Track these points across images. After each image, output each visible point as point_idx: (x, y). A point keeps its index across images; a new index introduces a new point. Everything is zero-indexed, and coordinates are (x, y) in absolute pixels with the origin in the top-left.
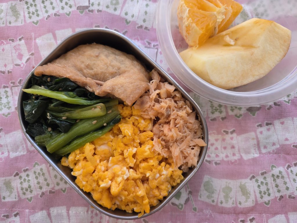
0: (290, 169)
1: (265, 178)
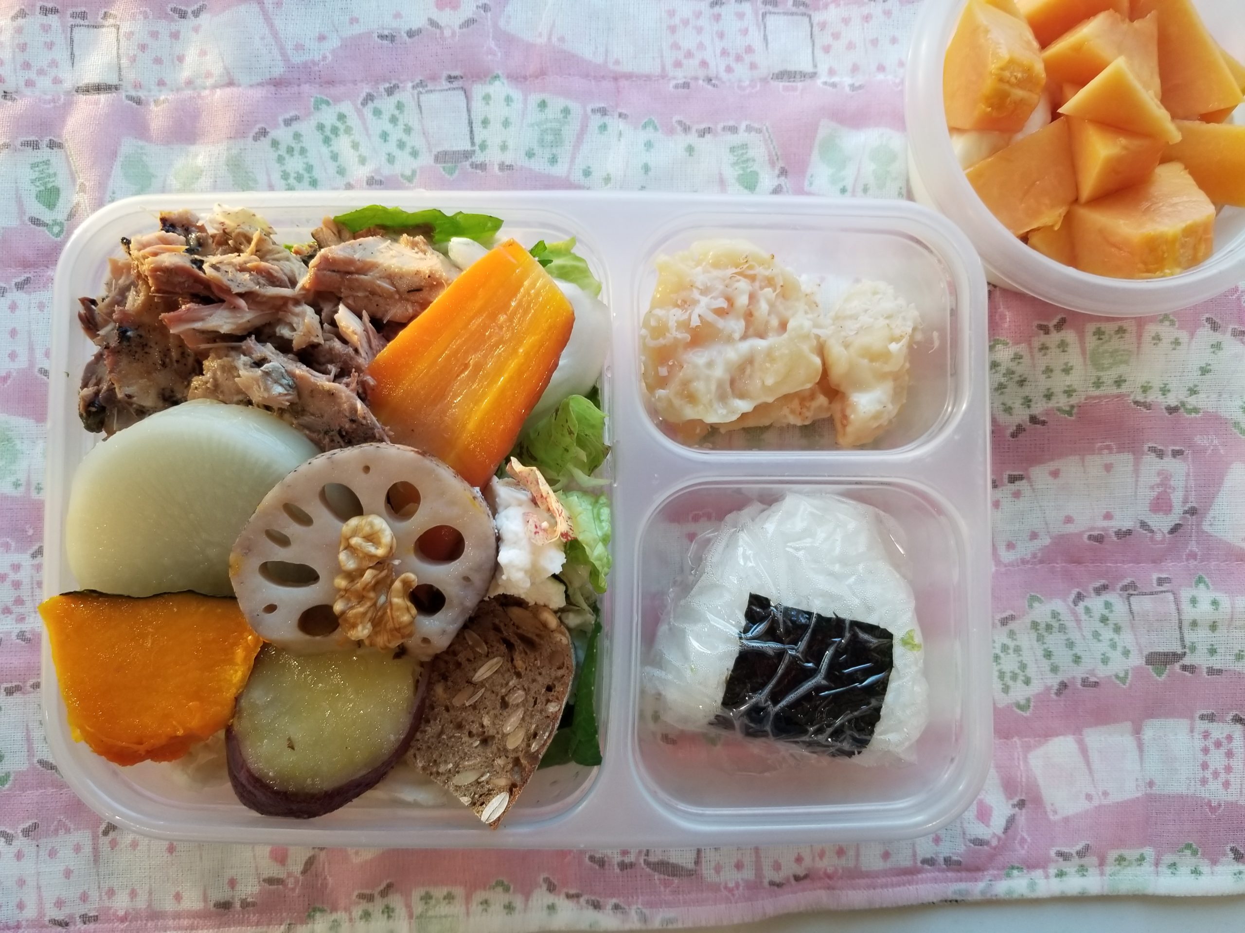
0: (1082, 605)
1: (1012, 634)
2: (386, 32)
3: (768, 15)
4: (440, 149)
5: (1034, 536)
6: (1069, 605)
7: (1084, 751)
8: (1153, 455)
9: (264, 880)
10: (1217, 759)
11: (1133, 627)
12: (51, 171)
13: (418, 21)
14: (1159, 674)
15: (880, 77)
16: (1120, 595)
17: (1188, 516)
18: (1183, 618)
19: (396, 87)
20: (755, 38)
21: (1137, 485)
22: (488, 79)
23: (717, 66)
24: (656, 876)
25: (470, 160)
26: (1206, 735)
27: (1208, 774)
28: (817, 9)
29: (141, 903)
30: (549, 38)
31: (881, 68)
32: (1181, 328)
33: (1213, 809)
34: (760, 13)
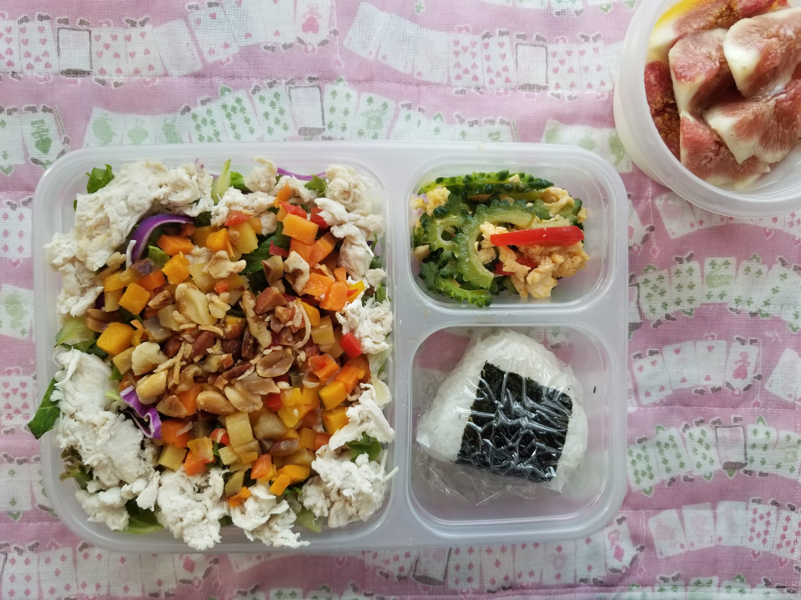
2: (269, 45)
3: (519, 45)
4: (301, 126)
5: (662, 389)
6: (679, 432)
7: (681, 518)
8: (739, 343)
9: (180, 581)
10: (760, 527)
11: (717, 446)
12: (45, 128)
13: (290, 39)
14: (730, 475)
15: (588, 92)
16: (711, 427)
17: (756, 380)
18: (747, 442)
19: (275, 82)
20: (509, 62)
21: (727, 360)
22: (335, 81)
23: (484, 78)
24: (420, 584)
25: (322, 135)
26: (755, 511)
27: (754, 535)
28: (551, 42)
29: (103, 591)
30: (377, 55)
31: (590, 86)
32: (763, 263)
33: (755, 556)
34: (515, 43)
